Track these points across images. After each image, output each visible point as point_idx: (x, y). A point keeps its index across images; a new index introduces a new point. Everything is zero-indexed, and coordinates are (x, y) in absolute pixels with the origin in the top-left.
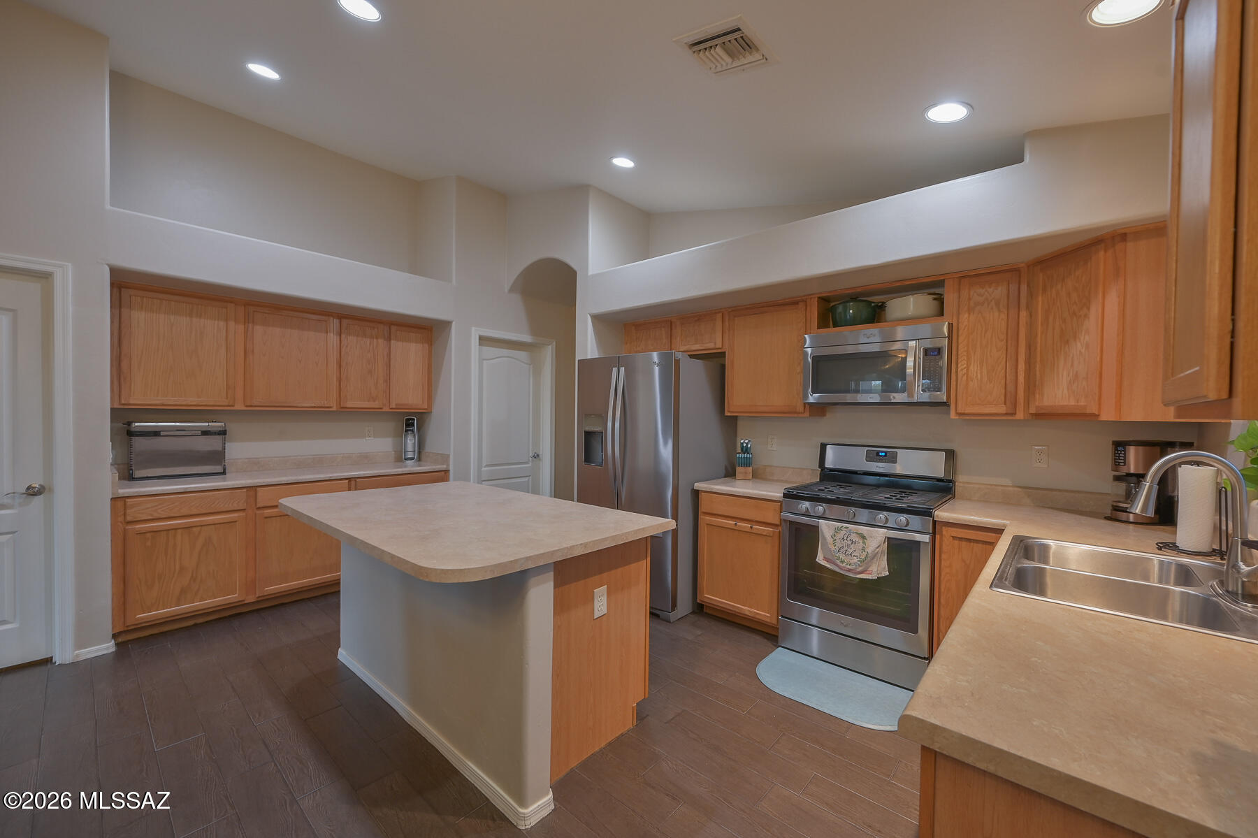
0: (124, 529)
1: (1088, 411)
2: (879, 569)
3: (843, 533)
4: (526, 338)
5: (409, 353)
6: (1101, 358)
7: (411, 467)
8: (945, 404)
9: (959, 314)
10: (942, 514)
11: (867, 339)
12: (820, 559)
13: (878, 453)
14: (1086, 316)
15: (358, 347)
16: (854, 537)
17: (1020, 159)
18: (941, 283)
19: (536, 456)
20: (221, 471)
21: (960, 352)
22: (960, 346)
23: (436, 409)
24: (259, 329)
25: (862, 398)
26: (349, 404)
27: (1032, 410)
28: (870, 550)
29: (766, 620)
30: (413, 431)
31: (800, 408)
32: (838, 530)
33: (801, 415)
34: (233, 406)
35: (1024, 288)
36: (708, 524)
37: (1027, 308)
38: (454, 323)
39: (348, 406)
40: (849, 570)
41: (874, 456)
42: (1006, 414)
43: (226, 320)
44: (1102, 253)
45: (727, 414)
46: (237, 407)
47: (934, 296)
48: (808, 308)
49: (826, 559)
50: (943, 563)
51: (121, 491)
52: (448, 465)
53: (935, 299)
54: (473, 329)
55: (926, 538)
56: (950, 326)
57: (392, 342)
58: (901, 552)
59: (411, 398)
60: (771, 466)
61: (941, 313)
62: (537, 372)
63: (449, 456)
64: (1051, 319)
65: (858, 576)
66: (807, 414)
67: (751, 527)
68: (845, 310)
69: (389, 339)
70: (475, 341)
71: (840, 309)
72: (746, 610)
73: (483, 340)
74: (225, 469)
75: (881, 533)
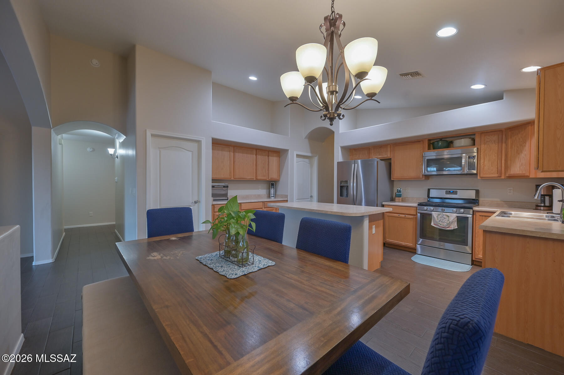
0: (214, 214)
1: (526, 175)
2: (454, 226)
3: (441, 216)
4: (309, 154)
5: (274, 160)
6: (530, 159)
7: (272, 199)
8: (476, 174)
9: (480, 145)
10: (476, 209)
11: (446, 154)
12: (432, 224)
13: (450, 191)
14: (525, 146)
15: (261, 159)
16: (445, 217)
17: (502, 99)
18: (474, 135)
19: (311, 197)
20: (227, 199)
21: (481, 157)
22: (481, 155)
23: (282, 180)
24: (237, 154)
25: (445, 173)
26: (259, 178)
27: (507, 175)
28: (451, 220)
29: (411, 246)
30: (274, 187)
31: (421, 176)
32: (439, 215)
33: (421, 179)
34: (231, 178)
35: (504, 136)
36: (388, 216)
37: (505, 143)
38: (289, 150)
39: (258, 178)
40: (443, 227)
41: (448, 192)
42: (498, 177)
43: (230, 152)
44: (530, 127)
45: (392, 179)
46: (232, 179)
47: (471, 139)
48: (424, 144)
49: (434, 224)
50: (476, 224)
51: (214, 203)
52: (288, 198)
53: (472, 140)
54: (295, 152)
55: (471, 216)
56: (478, 149)
57: (270, 157)
58: (462, 221)
59: (273, 175)
60: (407, 197)
61: (474, 144)
62: (312, 166)
63: (288, 195)
64: (513, 146)
65: (446, 229)
66: (424, 179)
67: (405, 216)
68: (438, 144)
69: (268, 156)
70: (295, 156)
71: (436, 143)
72: (403, 243)
73: (298, 156)
74: (228, 198)
75: (455, 215)
